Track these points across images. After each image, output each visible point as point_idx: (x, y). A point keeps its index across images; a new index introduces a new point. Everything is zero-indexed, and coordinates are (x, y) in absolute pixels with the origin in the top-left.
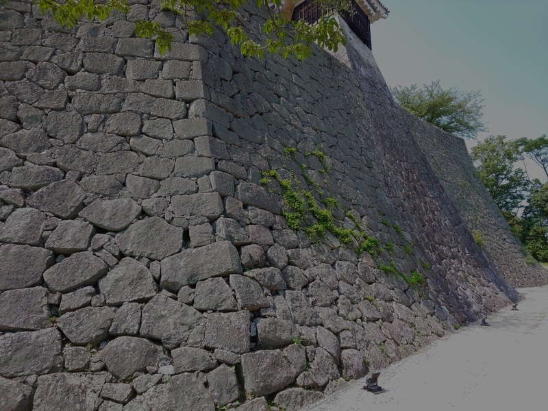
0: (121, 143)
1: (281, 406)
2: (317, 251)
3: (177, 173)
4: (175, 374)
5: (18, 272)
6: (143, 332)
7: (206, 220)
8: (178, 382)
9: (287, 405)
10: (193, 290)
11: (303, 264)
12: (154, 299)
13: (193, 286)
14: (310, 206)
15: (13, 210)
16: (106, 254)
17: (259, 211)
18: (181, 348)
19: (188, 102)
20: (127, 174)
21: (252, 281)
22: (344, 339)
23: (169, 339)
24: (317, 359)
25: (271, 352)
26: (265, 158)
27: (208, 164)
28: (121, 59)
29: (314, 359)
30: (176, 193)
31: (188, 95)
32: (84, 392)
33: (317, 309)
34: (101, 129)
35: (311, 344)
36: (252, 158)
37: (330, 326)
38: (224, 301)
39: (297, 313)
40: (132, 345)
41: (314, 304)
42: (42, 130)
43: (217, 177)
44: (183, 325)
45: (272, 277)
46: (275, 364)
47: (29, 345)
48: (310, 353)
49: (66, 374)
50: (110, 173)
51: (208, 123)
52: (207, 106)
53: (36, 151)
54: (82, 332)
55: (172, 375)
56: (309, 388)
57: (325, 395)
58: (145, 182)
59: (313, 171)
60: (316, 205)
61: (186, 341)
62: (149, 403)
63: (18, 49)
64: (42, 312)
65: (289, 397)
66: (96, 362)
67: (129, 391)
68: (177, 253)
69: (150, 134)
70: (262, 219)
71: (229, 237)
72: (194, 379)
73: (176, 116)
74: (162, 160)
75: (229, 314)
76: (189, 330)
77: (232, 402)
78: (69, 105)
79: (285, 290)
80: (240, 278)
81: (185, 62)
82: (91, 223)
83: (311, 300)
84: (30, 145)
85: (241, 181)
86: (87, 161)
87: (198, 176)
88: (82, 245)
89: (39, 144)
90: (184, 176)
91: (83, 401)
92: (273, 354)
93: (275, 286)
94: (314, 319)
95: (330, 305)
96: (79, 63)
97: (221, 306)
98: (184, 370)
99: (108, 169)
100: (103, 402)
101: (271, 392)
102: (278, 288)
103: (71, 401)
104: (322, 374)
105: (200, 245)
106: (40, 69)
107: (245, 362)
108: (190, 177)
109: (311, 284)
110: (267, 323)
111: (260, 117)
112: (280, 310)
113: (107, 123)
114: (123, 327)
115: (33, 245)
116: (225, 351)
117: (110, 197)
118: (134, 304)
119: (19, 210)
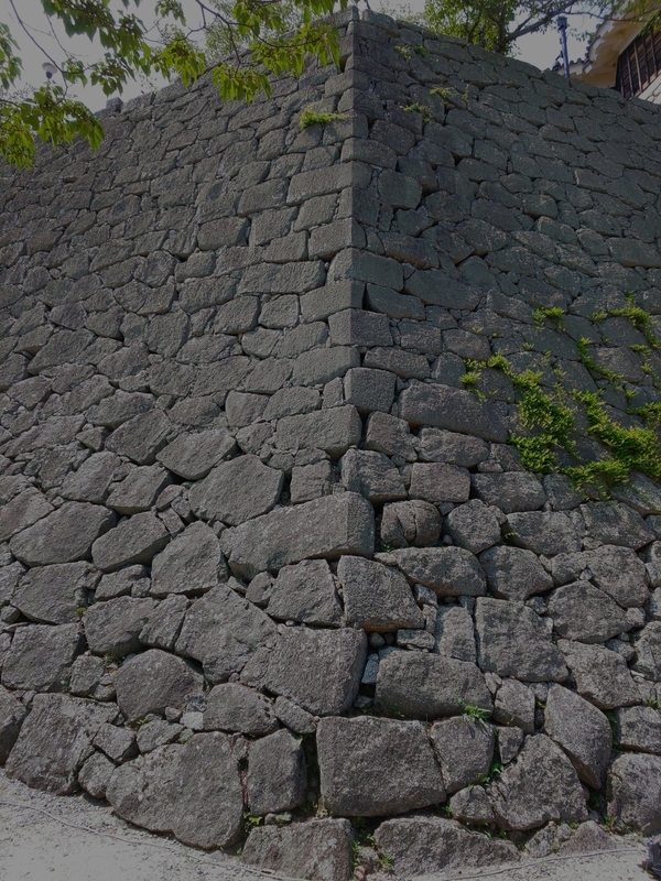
0: (231, 345)
1: (382, 851)
2: (596, 519)
3: (295, 379)
4: (203, 731)
5: (66, 540)
6: (179, 646)
7: (324, 456)
8: (198, 747)
9: (400, 854)
10: (273, 580)
11: (546, 545)
12: (211, 592)
13: (274, 574)
14: (593, 421)
15: (89, 455)
16: (171, 515)
17: (446, 435)
18: (229, 684)
19: (327, 259)
20: (229, 391)
21: (388, 572)
22: (631, 725)
23: (213, 664)
24: (524, 762)
25: (392, 724)
26: (481, 335)
27: (344, 357)
28: (244, 220)
29: (514, 760)
30: (287, 412)
31: (326, 247)
32: (75, 731)
33: (564, 645)
34: (207, 330)
35: (517, 723)
36: (447, 338)
37: (592, 689)
38: (317, 605)
39: (498, 649)
40: (157, 665)
41: (557, 633)
42: (142, 345)
43: (356, 379)
44: (240, 642)
45: (445, 566)
46: (392, 753)
47: (41, 645)
48: (505, 744)
49: (65, 697)
50: (208, 392)
51: (353, 286)
52: (355, 258)
53: (131, 374)
54: (104, 635)
55: (195, 731)
56: (477, 826)
57: (525, 854)
58: (248, 400)
59: (612, 351)
60: (604, 419)
61: (239, 673)
62: (149, 773)
63: (130, 242)
64: (72, 598)
65: (410, 836)
66: (105, 686)
67: (127, 744)
68: (262, 514)
69: (268, 324)
70: (450, 450)
71: (359, 486)
72: (224, 748)
73: (305, 286)
74: (278, 361)
75: (320, 631)
76: (248, 652)
77: (277, 813)
78: (176, 303)
79: (476, 597)
80: (361, 563)
81: (329, 196)
82: (167, 469)
83: (549, 623)
84: (125, 366)
85: (412, 381)
86: (184, 379)
87: (324, 381)
88: (145, 503)
89: (135, 364)
90: (305, 384)
91: (69, 746)
92: (396, 730)
93: (451, 586)
94: (542, 667)
95: (610, 641)
96: (193, 240)
97: (310, 615)
98: (217, 726)
99: (206, 387)
100: (93, 753)
101: (368, 814)
102: (456, 590)
103: (56, 742)
104: (527, 801)
105: (302, 499)
106: (149, 263)
107: (321, 735)
108: (312, 384)
109: (559, 590)
110: (405, 660)
111: (480, 261)
112: (450, 638)
113: (217, 318)
114: (156, 633)
115: (94, 503)
116: (291, 704)
117: (199, 428)
118: (180, 597)
119: (95, 455)
